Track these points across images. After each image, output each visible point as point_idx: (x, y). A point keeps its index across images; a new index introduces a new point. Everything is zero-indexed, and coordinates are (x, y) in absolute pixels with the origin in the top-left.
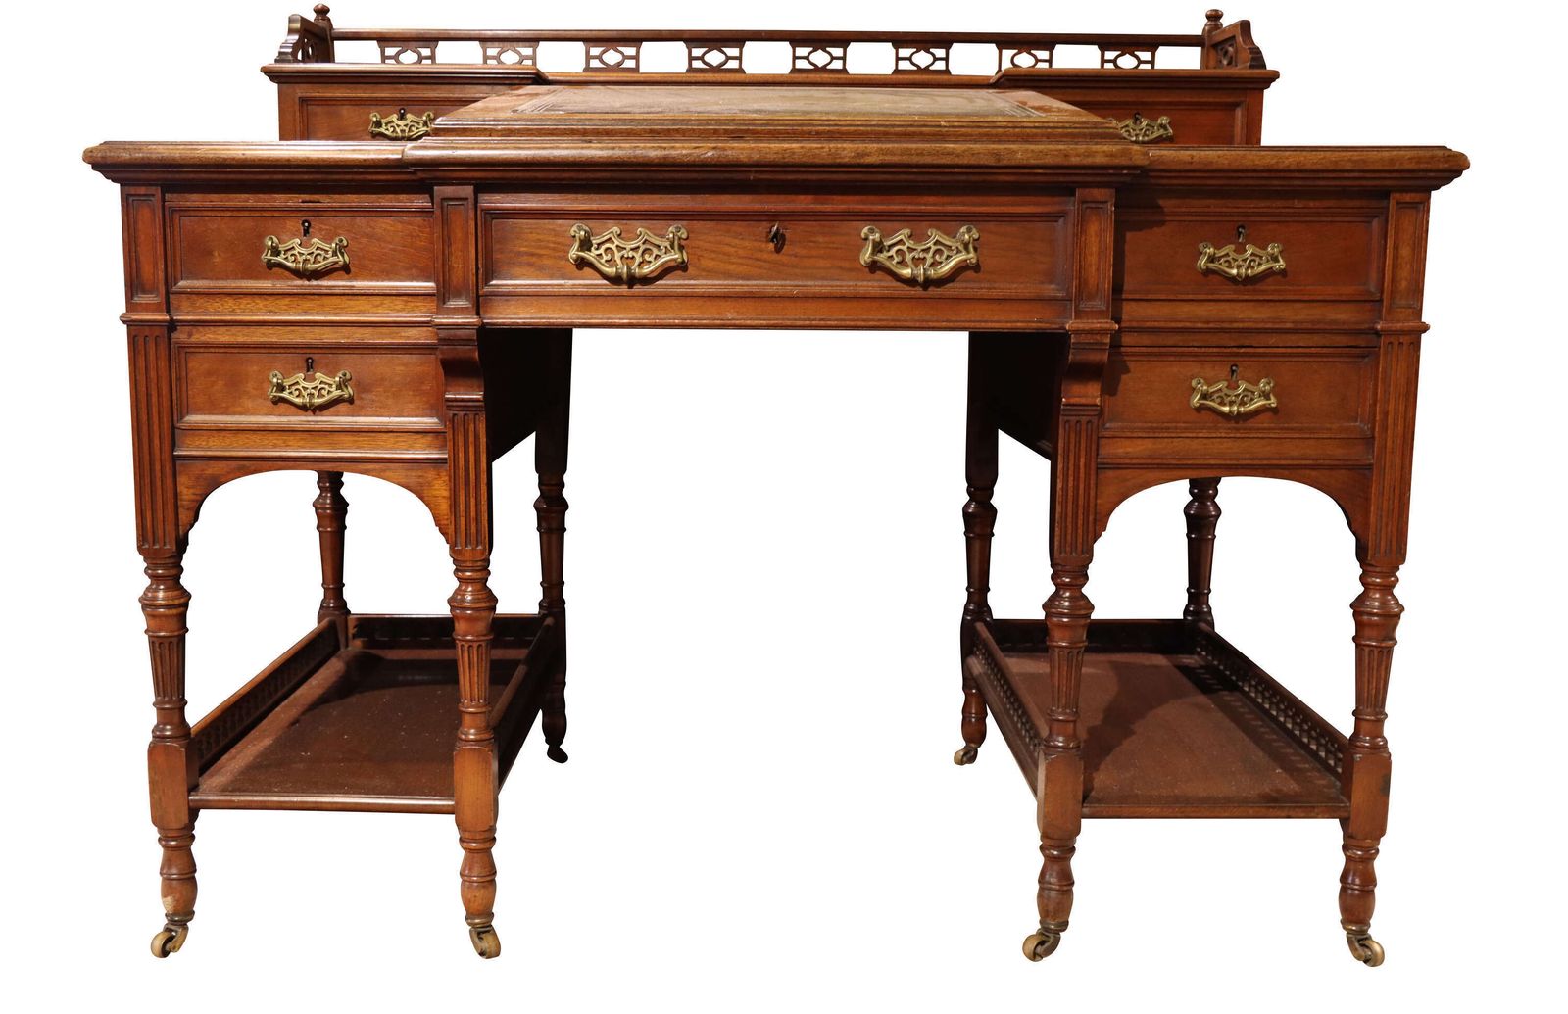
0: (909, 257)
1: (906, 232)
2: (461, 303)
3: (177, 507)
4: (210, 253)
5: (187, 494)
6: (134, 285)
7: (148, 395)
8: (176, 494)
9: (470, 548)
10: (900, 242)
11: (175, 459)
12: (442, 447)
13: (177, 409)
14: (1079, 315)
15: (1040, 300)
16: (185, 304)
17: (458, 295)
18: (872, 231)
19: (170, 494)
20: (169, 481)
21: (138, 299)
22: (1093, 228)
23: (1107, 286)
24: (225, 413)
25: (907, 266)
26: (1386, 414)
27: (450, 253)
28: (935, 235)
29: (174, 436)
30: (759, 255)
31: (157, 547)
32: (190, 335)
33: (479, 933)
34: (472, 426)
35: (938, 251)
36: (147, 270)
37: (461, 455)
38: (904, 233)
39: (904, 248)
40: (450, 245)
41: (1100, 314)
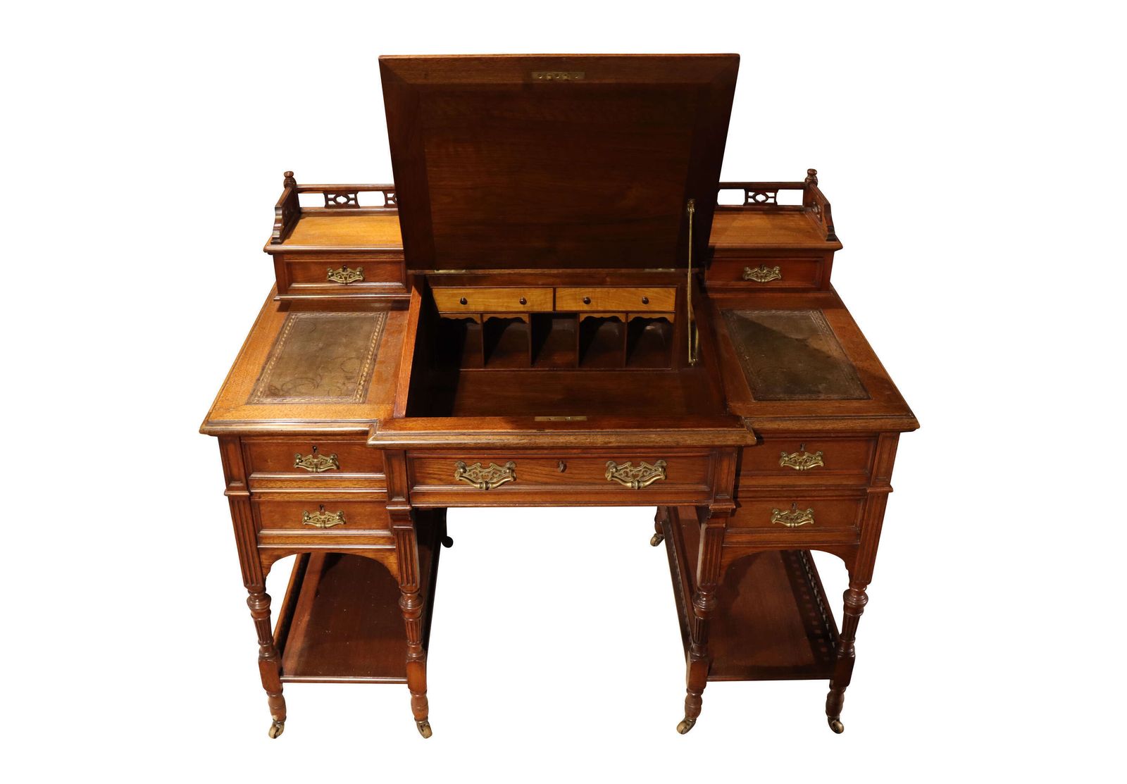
0: (630, 474)
1: (629, 463)
2: (401, 499)
3: (261, 567)
4: (266, 461)
5: (265, 562)
6: (229, 478)
7: (242, 524)
8: (260, 563)
9: (409, 585)
10: (626, 468)
11: (258, 550)
12: (392, 544)
13: (257, 527)
14: (716, 501)
15: (696, 492)
16: (256, 485)
17: (398, 495)
18: (611, 464)
19: (258, 564)
20: (257, 560)
21: (233, 485)
22: (725, 464)
23: (731, 488)
24: (281, 528)
25: (628, 477)
26: (867, 525)
27: (393, 477)
28: (643, 464)
29: (258, 540)
30: (553, 473)
31: (253, 585)
32: (260, 498)
33: (421, 726)
34: (407, 537)
35: (646, 471)
36: (235, 471)
37: (403, 549)
38: (627, 464)
39: (628, 470)
40: (393, 473)
41: (726, 500)
